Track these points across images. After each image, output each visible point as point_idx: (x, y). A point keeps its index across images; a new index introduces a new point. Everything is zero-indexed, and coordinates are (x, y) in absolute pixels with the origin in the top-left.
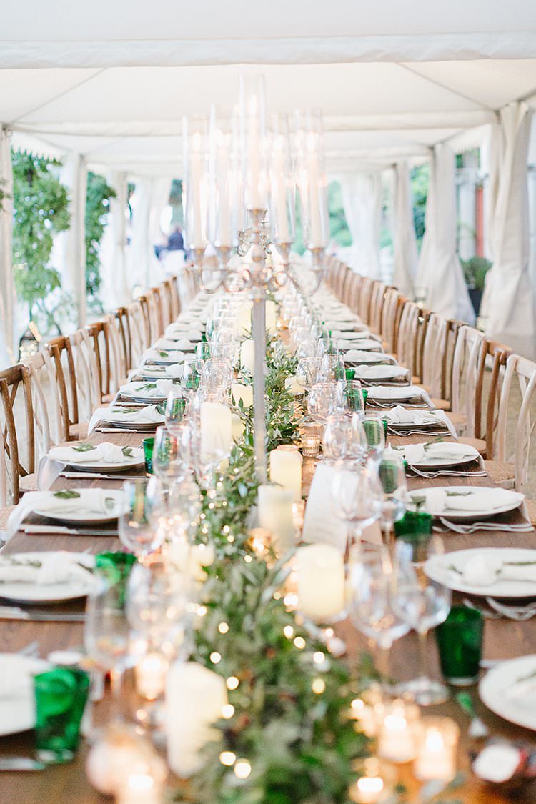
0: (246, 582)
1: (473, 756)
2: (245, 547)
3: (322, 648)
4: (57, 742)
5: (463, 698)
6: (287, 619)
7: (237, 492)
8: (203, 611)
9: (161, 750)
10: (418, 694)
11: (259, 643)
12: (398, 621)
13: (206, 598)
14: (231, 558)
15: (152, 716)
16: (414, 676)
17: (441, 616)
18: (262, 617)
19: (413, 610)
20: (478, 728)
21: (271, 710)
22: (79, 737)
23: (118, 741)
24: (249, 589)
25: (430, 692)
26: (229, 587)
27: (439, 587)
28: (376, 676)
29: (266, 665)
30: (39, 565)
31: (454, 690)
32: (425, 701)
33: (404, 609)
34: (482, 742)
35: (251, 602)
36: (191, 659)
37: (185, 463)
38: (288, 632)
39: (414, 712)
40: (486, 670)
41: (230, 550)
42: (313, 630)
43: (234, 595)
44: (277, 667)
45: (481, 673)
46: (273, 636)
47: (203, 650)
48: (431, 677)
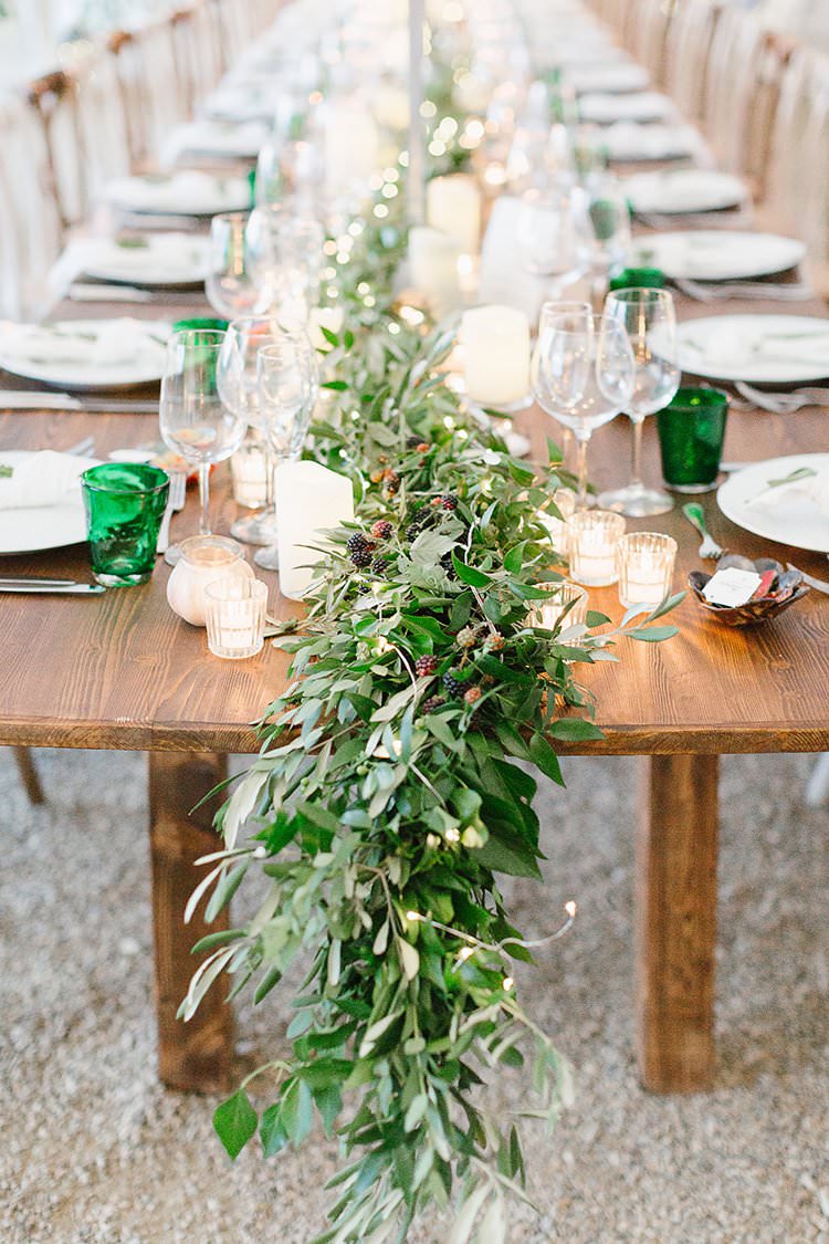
0: (390, 357)
1: (701, 580)
2: (391, 313)
3: (498, 445)
4: (122, 561)
5: (692, 510)
6: (449, 407)
7: (379, 241)
8: (327, 394)
9: (268, 573)
10: (628, 503)
11: (406, 433)
12: (603, 405)
13: (331, 377)
14: (369, 328)
15: (255, 530)
16: (625, 483)
17: (665, 400)
18: (410, 401)
19: (627, 389)
20: (709, 546)
21: (421, 518)
22: (152, 554)
23: (207, 558)
24: (393, 366)
25: (645, 502)
26: (365, 363)
27: (666, 367)
28: (569, 480)
29: (414, 462)
30: (93, 338)
31: (680, 499)
32: (637, 512)
33: (615, 386)
34: (713, 561)
35: (396, 383)
36: (308, 456)
37: (304, 201)
38: (449, 423)
39: (621, 522)
40: (727, 474)
41: (369, 317)
42: (484, 420)
43: (370, 376)
44: (427, 463)
45: (720, 478)
46: (424, 428)
47: (327, 444)
48: (648, 485)
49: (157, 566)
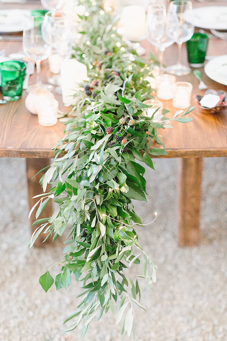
0: (100, 23)
1: (200, 98)
2: (101, 7)
3: (134, 53)
4: (12, 92)
5: (197, 73)
6: (118, 39)
8: (80, 35)
9: (58, 96)
10: (176, 71)
11: (104, 49)
12: (169, 39)
13: (81, 30)
14: (93, 13)
15: (56, 81)
16: (175, 64)
17: (189, 37)
18: (106, 38)
19: (176, 34)
20: (202, 86)
21: (108, 78)
22: (22, 90)
23: (39, 92)
24: (101, 26)
25: (182, 70)
26: (92, 25)
28: (157, 63)
29: (107, 59)
30: (6, 16)
31: (193, 69)
32: (179, 74)
33: (172, 34)
34: (204, 91)
35: (101, 31)
36: (73, 56)
38: (118, 45)
39: (174, 78)
40: (208, 61)
41: (94, 9)
42: (130, 44)
43: (94, 29)
44: (111, 59)
45: (205, 62)
46: (110, 47)
47: (79, 53)
48: (183, 64)
49: (24, 93)
